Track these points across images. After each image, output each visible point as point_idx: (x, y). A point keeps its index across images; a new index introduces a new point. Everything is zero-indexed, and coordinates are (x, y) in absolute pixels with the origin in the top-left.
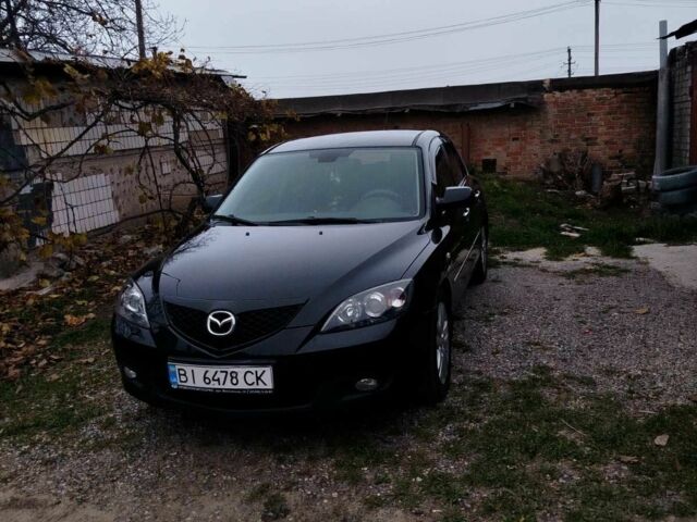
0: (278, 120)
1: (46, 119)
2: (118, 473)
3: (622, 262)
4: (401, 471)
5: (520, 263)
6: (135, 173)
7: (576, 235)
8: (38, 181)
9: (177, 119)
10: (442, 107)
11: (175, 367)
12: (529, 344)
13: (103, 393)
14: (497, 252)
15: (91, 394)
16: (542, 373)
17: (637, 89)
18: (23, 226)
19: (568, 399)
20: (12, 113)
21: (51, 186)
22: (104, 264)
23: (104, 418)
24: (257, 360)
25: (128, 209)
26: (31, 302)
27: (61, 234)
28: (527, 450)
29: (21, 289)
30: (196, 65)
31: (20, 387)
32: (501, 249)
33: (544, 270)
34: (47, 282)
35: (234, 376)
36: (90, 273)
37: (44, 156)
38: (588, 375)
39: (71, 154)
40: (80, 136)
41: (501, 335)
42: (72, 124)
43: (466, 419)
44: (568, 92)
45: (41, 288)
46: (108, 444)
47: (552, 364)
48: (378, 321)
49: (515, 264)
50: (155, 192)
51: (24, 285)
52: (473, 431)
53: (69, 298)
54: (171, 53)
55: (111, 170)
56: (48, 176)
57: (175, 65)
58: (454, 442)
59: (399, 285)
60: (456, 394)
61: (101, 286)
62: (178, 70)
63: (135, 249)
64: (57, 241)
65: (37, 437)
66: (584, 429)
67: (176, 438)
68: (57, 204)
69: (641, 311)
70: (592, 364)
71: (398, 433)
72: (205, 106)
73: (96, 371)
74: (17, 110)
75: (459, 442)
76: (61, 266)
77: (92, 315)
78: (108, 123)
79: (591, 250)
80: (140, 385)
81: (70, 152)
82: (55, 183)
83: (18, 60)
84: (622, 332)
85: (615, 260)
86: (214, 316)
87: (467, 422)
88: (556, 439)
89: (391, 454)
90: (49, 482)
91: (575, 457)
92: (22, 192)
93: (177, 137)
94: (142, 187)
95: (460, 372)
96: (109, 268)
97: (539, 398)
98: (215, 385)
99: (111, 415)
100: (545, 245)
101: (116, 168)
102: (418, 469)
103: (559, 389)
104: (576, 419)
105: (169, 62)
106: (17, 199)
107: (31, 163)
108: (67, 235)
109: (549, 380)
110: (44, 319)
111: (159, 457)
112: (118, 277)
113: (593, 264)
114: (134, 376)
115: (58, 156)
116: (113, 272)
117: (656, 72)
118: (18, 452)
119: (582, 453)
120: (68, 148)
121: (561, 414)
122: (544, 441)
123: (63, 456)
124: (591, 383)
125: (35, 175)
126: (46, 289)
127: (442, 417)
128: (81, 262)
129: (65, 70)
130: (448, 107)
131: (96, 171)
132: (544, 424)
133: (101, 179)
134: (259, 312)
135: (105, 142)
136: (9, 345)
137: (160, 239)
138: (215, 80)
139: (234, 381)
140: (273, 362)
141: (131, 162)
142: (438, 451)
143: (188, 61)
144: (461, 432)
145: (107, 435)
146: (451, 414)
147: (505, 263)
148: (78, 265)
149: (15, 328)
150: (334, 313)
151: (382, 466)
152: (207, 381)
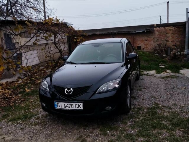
0: (82, 36)
1: (21, 36)
2: (41, 132)
3: (177, 74)
4: (118, 132)
5: (148, 74)
6: (44, 50)
7: (164, 67)
8: (18, 52)
9: (55, 36)
10: (126, 32)
11: (56, 103)
12: (152, 97)
13: (36, 110)
14: (142, 72)
15: (33, 110)
16: (156, 105)
17: (180, 27)
18: (14, 64)
19: (164, 113)
20: (12, 34)
21: (22, 54)
22: (36, 75)
23: (36, 117)
24: (79, 101)
25: (42, 60)
26: (16, 85)
27: (24, 67)
28: (153, 127)
29: (14, 81)
30: (60, 21)
31: (14, 108)
32: (143, 71)
33: (155, 77)
34: (21, 80)
35: (72, 105)
36: (32, 77)
37: (20, 45)
38: (169, 106)
39: (27, 45)
40: (30, 40)
41: (144, 95)
42: (27, 37)
43: (136, 118)
44: (161, 28)
45: (19, 81)
46: (38, 124)
47: (159, 103)
48: (112, 91)
49: (147, 75)
50: (49, 55)
51: (14, 80)
52: (138, 121)
53: (27, 84)
54: (53, 18)
55: (38, 49)
56: (21, 51)
57: (54, 21)
58: (133, 124)
59: (117, 81)
60: (133, 111)
61: (35, 81)
62: (55, 22)
63: (44, 70)
64: (23, 68)
65: (19, 122)
66: (169, 121)
67: (56, 122)
68: (23, 58)
69: (183, 88)
70: (170, 103)
71: (117, 122)
72: (62, 32)
73: (34, 104)
74: (13, 33)
75: (134, 124)
76: (24, 75)
77: (32, 89)
78: (37, 37)
79: (168, 71)
80: (46, 108)
81: (27, 44)
82: (23, 53)
83: (13, 20)
84: (178, 94)
85: (175, 74)
86: (67, 89)
87: (136, 119)
88: (161, 124)
89: (115, 128)
90: (22, 134)
91: (167, 129)
92: (14, 55)
93: (55, 40)
94: (46, 54)
95: (133, 105)
96: (37, 75)
97: (156, 112)
98: (67, 108)
99: (38, 116)
100: (156, 70)
101: (39, 49)
102: (123, 132)
103: (161, 110)
104: (166, 118)
105: (53, 20)
106: (13, 57)
107: (16, 47)
108: (26, 67)
109: (158, 107)
110: (20, 89)
111: (51, 128)
112: (39, 78)
113: (169, 75)
114: (45, 105)
115: (24, 46)
116: (38, 77)
117: (185, 22)
118: (13, 126)
119: (169, 128)
120: (26, 43)
121: (162, 117)
122: (158, 124)
123: (26, 127)
124: (170, 108)
125: (18, 50)
126: (21, 81)
127: (129, 118)
128: (30, 74)
129: (26, 22)
130: (128, 32)
131: (33, 50)
132: (158, 120)
133: (35, 52)
134: (79, 88)
135: (36, 42)
136: (11, 97)
137: (50, 68)
138: (65, 25)
139: (72, 107)
140: (83, 102)
141: (43, 47)
142: (128, 127)
143: (58, 20)
144: (135, 122)
145: (38, 121)
146: (131, 117)
147: (144, 75)
148: (29, 75)
149: (12, 92)
150: (100, 88)
151: (113, 131)
152: (65, 107)
